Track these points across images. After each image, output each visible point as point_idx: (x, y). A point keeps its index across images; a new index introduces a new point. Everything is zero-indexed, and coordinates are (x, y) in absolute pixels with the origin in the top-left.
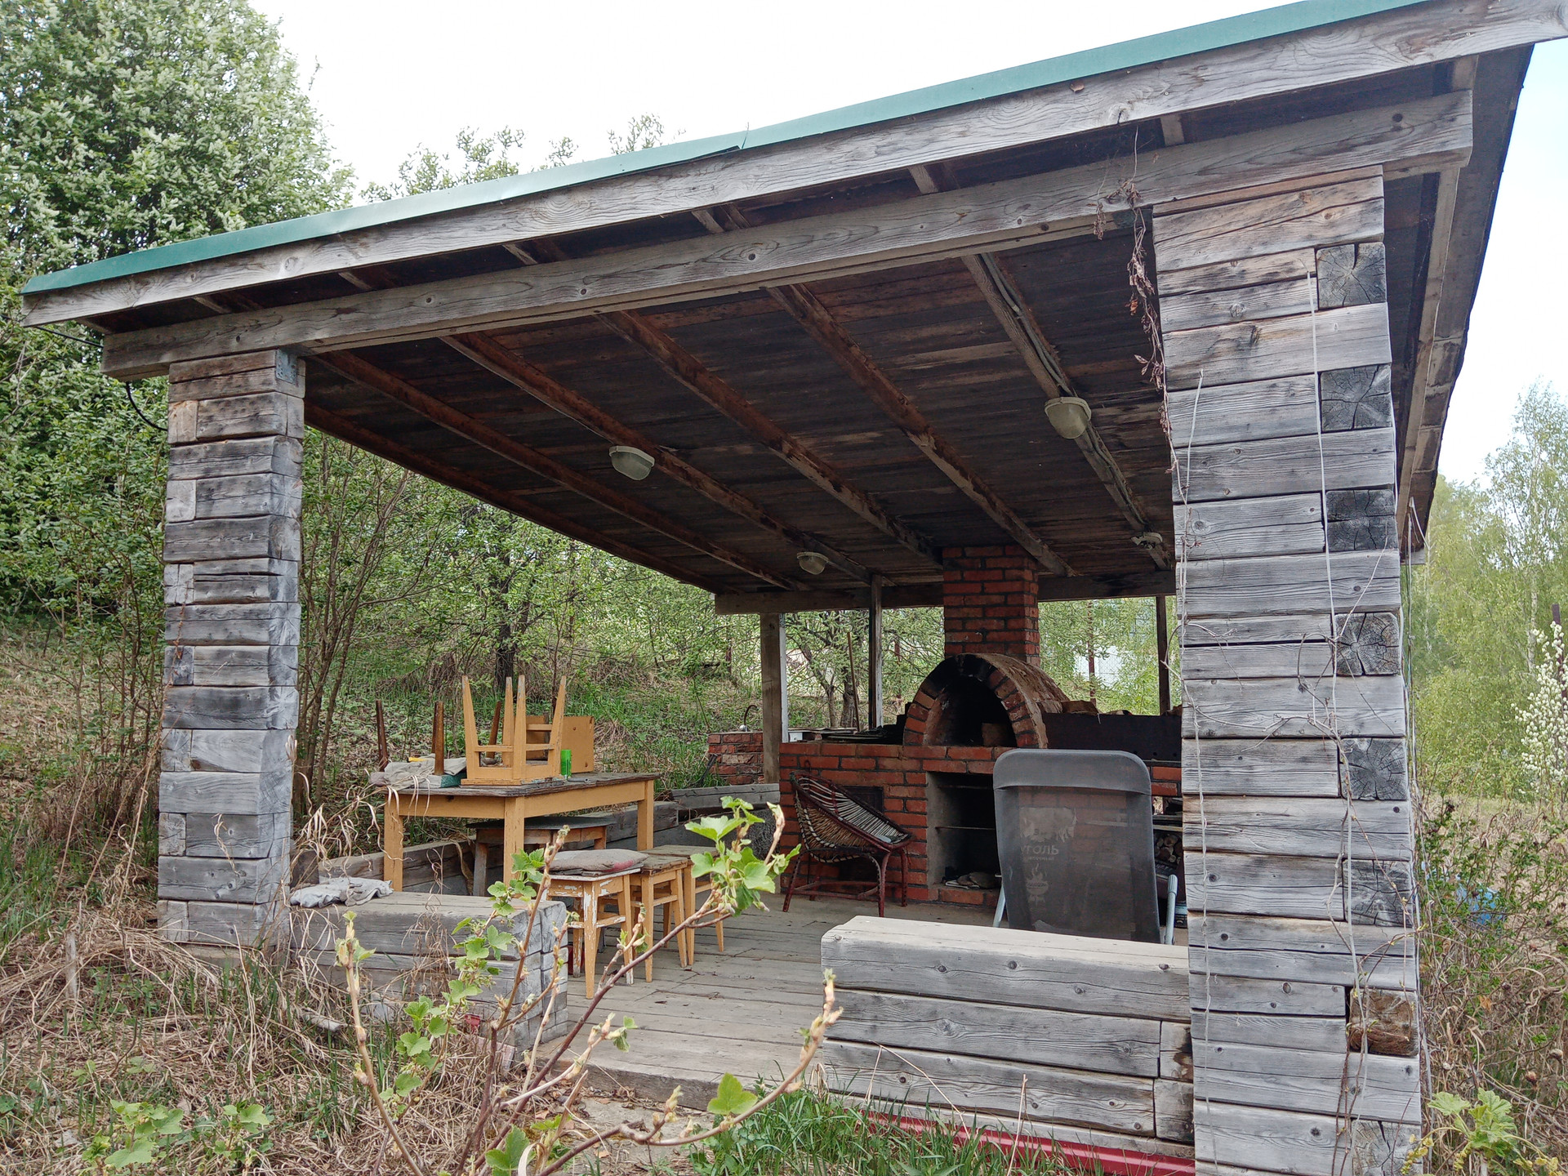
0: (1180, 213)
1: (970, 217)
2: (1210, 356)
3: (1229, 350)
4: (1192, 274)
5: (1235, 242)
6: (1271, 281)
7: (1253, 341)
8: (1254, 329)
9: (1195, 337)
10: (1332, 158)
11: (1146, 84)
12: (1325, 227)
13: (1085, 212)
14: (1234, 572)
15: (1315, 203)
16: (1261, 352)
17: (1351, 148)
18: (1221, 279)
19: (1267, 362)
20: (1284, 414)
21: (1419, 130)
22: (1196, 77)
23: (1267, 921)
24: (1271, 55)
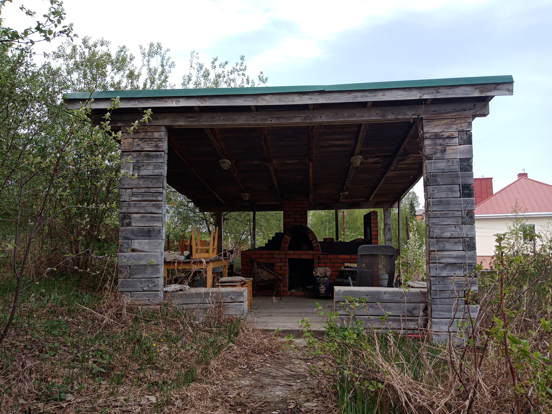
0: (430, 120)
1: (379, 114)
2: (435, 153)
3: (440, 152)
4: (431, 134)
5: (441, 128)
6: (449, 137)
7: (445, 151)
8: (445, 148)
9: (432, 148)
10: (462, 112)
11: (426, 91)
12: (460, 127)
13: (407, 117)
14: (441, 201)
15: (458, 122)
16: (447, 153)
17: (465, 110)
18: (437, 136)
19: (448, 155)
20: (451, 167)
21: (479, 108)
22: (438, 91)
23: (448, 278)
24: (454, 89)
